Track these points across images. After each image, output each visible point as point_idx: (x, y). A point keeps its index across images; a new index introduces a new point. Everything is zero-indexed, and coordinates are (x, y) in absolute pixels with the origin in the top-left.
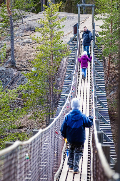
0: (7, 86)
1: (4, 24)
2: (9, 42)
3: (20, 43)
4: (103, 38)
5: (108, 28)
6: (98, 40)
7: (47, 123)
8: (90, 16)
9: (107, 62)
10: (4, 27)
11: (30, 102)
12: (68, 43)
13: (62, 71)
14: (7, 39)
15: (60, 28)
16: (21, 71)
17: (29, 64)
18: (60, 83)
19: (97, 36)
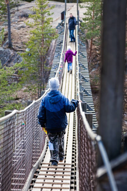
0: (5, 64)
1: (2, 11)
2: (7, 26)
3: (16, 27)
4: (86, 23)
5: (90, 15)
6: (82, 25)
7: (39, 95)
8: (75, 5)
9: (90, 44)
10: (2, 14)
11: (24, 77)
12: (57, 28)
13: (51, 51)
14: (4, 24)
15: (49, 15)
16: (17, 51)
17: (24, 45)
18: (50, 61)
19: (81, 22)
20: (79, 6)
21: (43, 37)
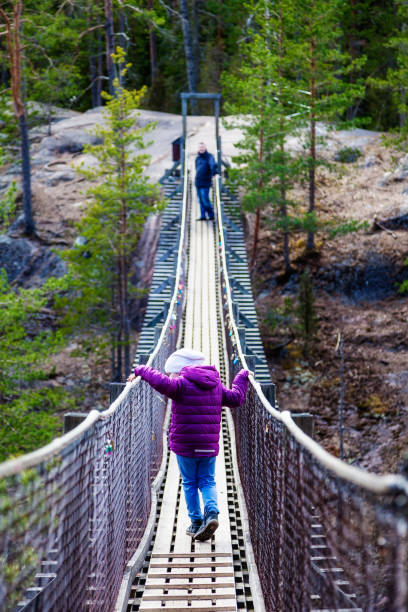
0: (15, 280)
1: (4, 136)
2: (19, 178)
3: (45, 179)
4: (241, 170)
5: (253, 148)
6: (230, 174)
7: (113, 365)
8: (209, 122)
9: (252, 225)
10: (5, 143)
11: (72, 318)
12: (161, 181)
13: (147, 245)
14: (12, 170)
15: (142, 146)
16: (50, 245)
17: (69, 229)
18: (143, 272)
19: (227, 166)
20: (220, 125)
21: (125, 208)
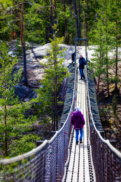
0: (21, 99)
1: (18, 53)
2: (23, 66)
3: (31, 67)
4: (94, 63)
6: (90, 64)
9: (97, 81)
12: (68, 67)
13: (63, 88)
14: (21, 64)
15: (62, 56)
16: (32, 88)
18: (62, 97)
19: (89, 62)
20: (87, 49)
21: (56, 76)
